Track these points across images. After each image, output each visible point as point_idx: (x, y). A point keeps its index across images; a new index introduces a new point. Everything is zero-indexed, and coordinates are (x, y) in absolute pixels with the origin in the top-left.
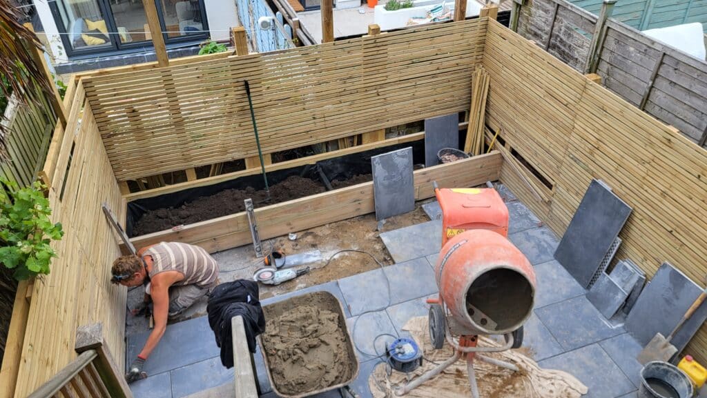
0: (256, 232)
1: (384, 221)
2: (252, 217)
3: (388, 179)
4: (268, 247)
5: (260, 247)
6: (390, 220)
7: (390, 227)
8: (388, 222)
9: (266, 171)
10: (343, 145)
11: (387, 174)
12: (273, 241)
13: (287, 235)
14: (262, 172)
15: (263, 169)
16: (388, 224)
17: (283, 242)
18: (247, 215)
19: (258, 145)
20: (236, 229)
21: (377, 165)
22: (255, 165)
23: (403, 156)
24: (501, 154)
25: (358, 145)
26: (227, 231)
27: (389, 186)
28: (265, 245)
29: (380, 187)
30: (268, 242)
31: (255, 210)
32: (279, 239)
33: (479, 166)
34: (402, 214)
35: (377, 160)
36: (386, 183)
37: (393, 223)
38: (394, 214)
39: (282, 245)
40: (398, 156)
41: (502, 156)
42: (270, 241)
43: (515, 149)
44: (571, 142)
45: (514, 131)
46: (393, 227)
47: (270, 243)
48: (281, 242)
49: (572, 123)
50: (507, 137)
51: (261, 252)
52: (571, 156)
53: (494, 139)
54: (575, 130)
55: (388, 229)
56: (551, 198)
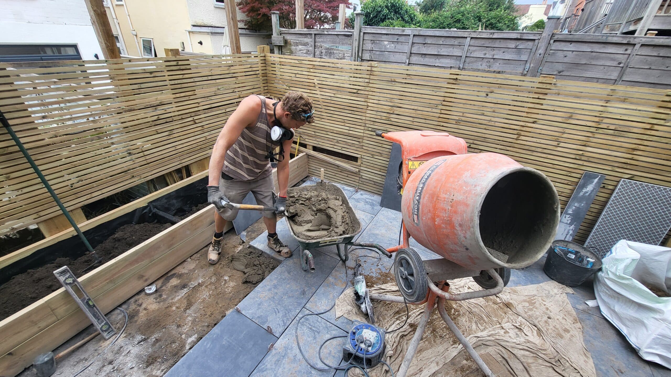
0: (91, 307)
1: (244, 233)
2: (78, 290)
4: (120, 317)
5: (105, 324)
6: (249, 229)
7: (253, 235)
8: (248, 232)
9: (83, 230)
10: (172, 181)
12: (124, 306)
13: (143, 290)
14: (75, 233)
15: (77, 229)
16: (250, 233)
17: (140, 302)
18: (66, 292)
19: (57, 200)
20: (54, 318)
22: (59, 229)
24: (306, 154)
25: (187, 177)
26: (35, 329)
28: (114, 317)
30: (117, 311)
31: (80, 280)
32: (132, 300)
33: (296, 167)
34: (257, 221)
37: (254, 231)
38: (250, 223)
39: (140, 305)
41: (308, 156)
42: (119, 308)
43: (318, 146)
44: (367, 118)
45: (313, 133)
46: (256, 234)
47: (121, 310)
48: (137, 303)
49: (365, 104)
50: (307, 140)
51: (111, 328)
52: (370, 129)
53: (297, 146)
54: (369, 108)
55: (252, 237)
56: (359, 167)
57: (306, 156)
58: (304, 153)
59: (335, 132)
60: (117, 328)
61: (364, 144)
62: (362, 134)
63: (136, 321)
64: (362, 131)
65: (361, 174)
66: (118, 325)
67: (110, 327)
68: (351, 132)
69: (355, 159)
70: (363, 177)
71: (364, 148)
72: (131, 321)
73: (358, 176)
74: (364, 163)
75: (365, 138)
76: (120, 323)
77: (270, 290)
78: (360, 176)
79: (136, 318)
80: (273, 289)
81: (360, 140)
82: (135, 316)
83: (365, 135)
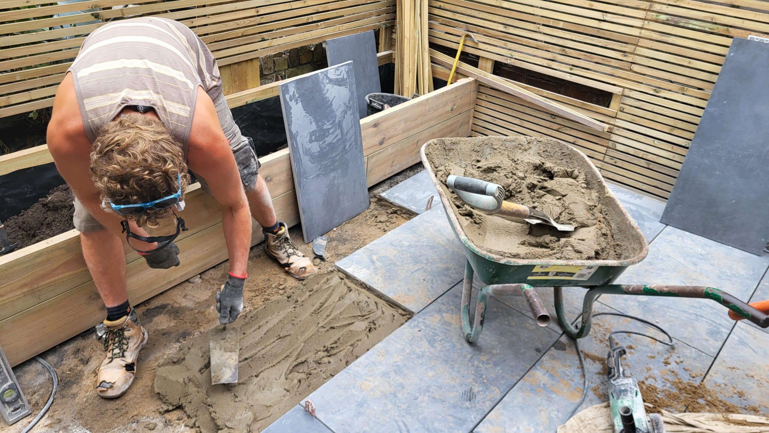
1: (322, 241)
3: (317, 140)
4: (41, 379)
6: (332, 234)
7: (342, 249)
8: (330, 240)
11: (314, 127)
13: (91, 330)
16: (334, 243)
21: (292, 104)
23: (339, 82)
24: (476, 81)
27: (322, 155)
28: (28, 377)
29: (305, 159)
30: (36, 367)
32: (70, 348)
34: (350, 219)
35: (292, 90)
36: (315, 147)
37: (343, 241)
38: (336, 221)
39: (85, 362)
40: (331, 81)
41: (480, 86)
42: (41, 360)
43: (509, 62)
45: (501, 28)
46: (348, 246)
47: (44, 367)
48: (80, 356)
50: (481, 46)
51: (22, 400)
52: (663, 17)
53: (455, 62)
55: (339, 252)
56: (612, 121)
57: (473, 87)
58: (471, 79)
59: (561, 25)
60: (33, 402)
61: (638, 59)
62: (636, 32)
63: (74, 396)
64: (638, 23)
65: (614, 138)
66: (36, 397)
67: (19, 396)
68: (604, 26)
69: (605, 98)
70: (619, 147)
71: (635, 68)
72: (64, 392)
73: (604, 142)
74: (627, 109)
75: (642, 42)
76: (41, 392)
77: (385, 375)
78: (610, 144)
79: (74, 389)
80: (392, 374)
81: (628, 48)
82: (74, 384)
83: (644, 33)
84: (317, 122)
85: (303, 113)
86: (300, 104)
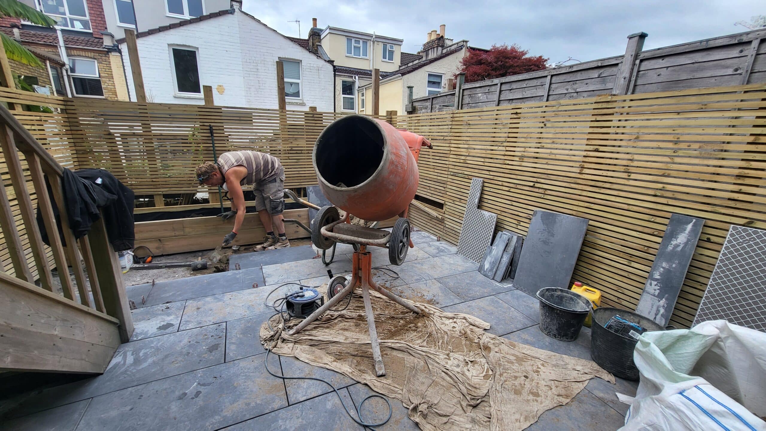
14: (220, 207)
15: (221, 204)
20: (182, 233)
21: (311, 193)
44: (451, 163)
49: (449, 149)
52: (452, 173)
54: (452, 153)
56: (444, 215)
59: (428, 179)
61: (448, 190)
62: (446, 179)
64: (446, 176)
65: (446, 222)
68: (439, 178)
69: (440, 206)
70: (447, 226)
71: (448, 193)
73: (442, 224)
74: (447, 210)
75: (448, 183)
78: (444, 225)
81: (445, 186)
83: (449, 180)
84: (321, 201)
85: (315, 197)
86: (314, 194)
